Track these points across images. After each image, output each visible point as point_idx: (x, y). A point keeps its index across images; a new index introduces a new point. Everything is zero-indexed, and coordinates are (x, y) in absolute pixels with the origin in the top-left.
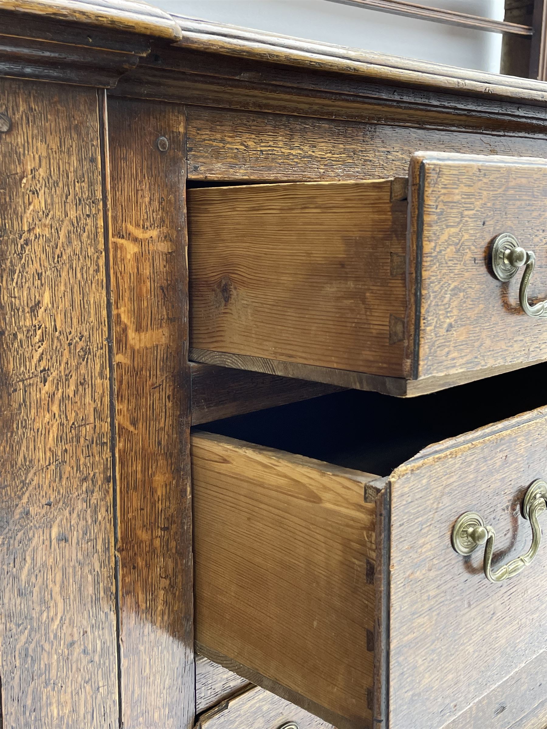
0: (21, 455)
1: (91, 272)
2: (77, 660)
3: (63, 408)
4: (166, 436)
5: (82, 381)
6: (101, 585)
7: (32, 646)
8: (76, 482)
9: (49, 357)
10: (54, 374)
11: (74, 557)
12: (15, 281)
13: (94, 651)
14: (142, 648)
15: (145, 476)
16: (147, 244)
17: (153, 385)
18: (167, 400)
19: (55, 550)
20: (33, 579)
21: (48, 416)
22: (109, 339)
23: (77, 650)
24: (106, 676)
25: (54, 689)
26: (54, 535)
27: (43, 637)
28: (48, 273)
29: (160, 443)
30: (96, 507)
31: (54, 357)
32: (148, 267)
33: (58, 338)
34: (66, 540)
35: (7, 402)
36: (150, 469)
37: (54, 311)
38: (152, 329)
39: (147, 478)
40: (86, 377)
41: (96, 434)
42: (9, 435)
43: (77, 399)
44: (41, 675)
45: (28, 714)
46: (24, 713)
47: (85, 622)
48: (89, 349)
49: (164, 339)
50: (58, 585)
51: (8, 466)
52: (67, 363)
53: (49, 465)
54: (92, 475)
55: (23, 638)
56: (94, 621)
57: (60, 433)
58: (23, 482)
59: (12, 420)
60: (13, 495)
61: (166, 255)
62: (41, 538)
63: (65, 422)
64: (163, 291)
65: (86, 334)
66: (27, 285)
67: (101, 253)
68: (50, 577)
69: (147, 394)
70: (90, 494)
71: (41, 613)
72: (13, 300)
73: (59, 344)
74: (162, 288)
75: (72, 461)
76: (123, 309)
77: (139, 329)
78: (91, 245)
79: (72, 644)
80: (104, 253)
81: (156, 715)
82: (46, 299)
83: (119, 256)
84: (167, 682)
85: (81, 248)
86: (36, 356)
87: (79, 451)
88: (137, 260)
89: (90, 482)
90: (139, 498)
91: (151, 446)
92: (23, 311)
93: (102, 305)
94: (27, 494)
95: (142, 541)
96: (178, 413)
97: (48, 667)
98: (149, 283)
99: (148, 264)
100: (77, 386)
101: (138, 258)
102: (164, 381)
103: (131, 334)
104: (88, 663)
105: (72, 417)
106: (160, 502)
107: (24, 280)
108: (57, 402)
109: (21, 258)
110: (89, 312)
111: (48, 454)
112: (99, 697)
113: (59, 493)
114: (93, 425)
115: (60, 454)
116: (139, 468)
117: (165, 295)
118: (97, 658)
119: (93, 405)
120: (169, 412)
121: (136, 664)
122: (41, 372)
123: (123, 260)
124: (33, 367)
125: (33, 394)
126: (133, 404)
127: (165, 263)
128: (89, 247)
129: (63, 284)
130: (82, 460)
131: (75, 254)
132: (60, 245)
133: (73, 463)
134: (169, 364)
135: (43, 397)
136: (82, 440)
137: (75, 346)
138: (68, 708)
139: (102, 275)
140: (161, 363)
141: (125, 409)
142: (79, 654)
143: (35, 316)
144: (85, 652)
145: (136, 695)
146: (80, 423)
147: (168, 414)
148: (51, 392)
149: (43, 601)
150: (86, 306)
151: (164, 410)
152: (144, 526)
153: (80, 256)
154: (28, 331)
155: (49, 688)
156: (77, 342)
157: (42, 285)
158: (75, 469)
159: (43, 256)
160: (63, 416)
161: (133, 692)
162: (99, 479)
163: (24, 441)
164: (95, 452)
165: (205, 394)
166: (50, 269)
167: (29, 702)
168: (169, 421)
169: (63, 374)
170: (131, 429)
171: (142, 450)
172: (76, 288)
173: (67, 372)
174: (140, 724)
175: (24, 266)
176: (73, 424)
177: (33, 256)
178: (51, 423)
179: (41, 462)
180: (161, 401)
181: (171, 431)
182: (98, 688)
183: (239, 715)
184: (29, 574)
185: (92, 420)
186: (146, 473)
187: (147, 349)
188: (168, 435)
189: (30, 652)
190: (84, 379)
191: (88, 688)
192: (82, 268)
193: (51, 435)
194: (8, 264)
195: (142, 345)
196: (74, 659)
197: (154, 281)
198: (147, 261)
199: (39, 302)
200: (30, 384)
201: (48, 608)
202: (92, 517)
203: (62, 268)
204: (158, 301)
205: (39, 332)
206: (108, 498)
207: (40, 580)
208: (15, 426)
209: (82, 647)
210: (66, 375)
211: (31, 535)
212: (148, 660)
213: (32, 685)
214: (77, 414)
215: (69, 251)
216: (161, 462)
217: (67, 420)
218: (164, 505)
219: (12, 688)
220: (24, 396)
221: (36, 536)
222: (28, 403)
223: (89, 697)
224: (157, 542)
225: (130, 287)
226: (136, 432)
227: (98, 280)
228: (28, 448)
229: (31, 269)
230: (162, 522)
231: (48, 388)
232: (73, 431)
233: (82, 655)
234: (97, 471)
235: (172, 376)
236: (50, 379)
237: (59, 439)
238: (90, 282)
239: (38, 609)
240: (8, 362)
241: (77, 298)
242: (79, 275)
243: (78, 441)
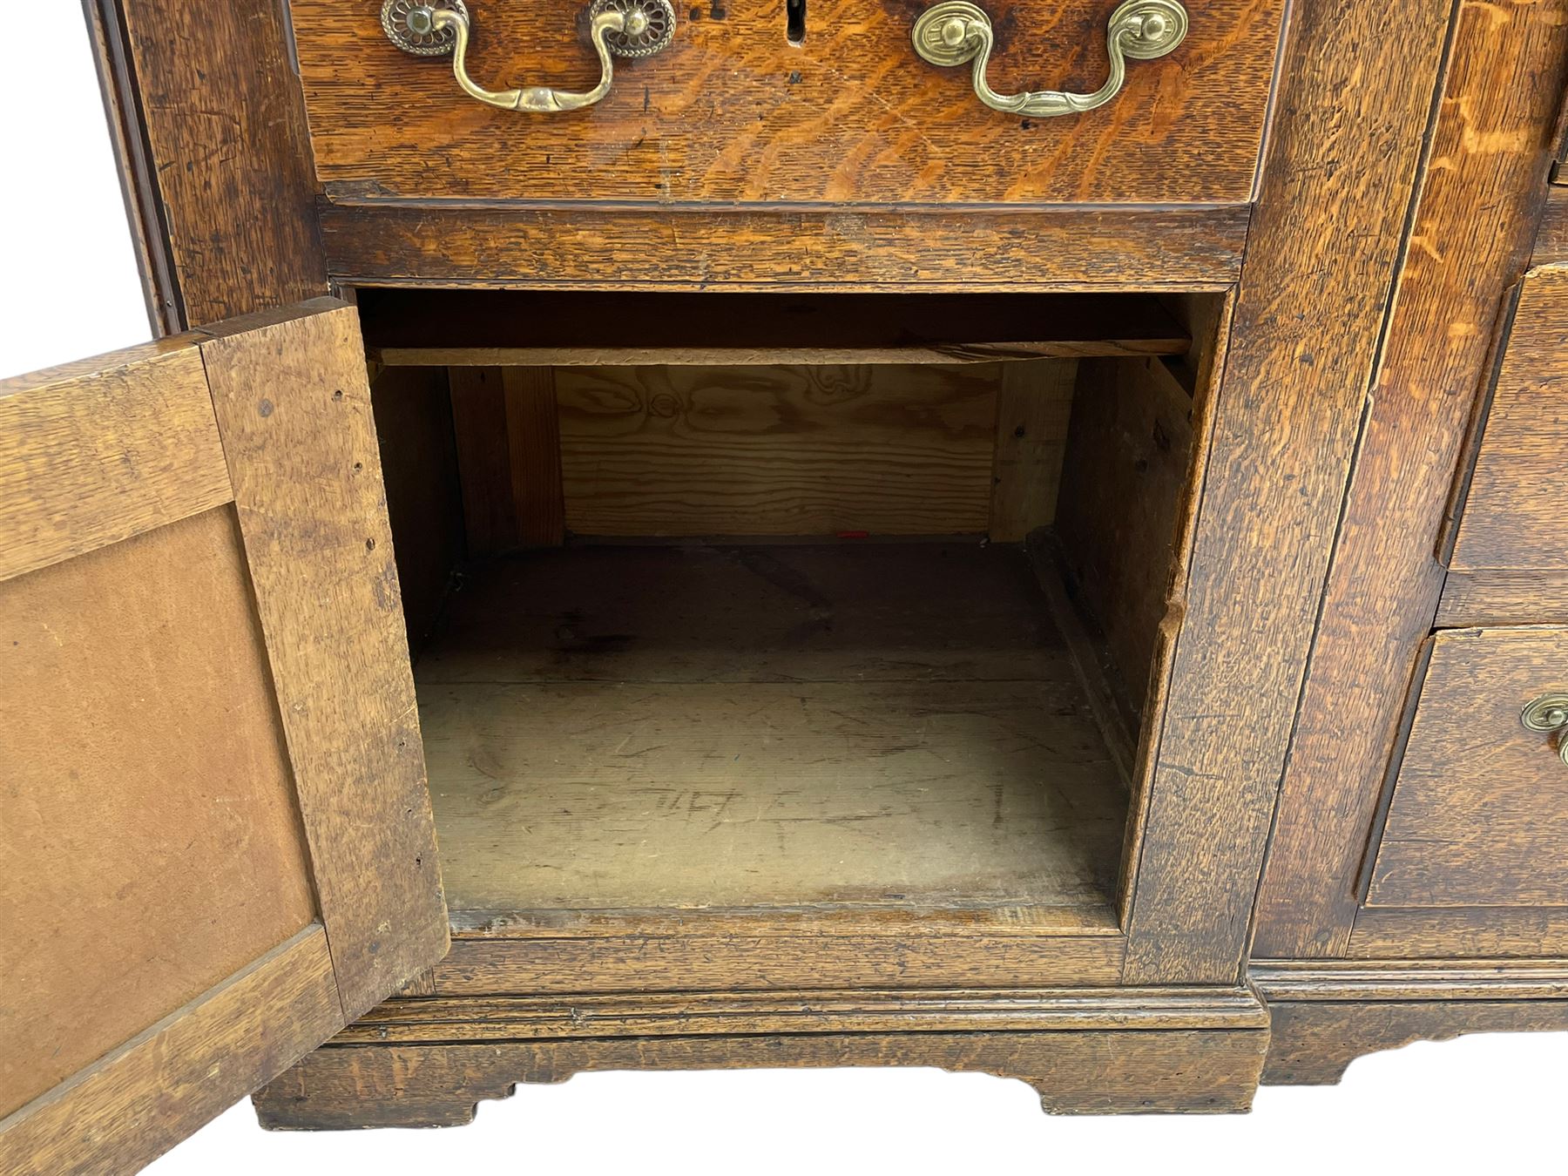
0: (1282, 255)
1: (1424, 46)
2: (1291, 497)
3: (1344, 210)
4: (1484, 276)
5: (1377, 182)
6: (1340, 426)
7: (1246, 463)
8: (1339, 301)
9: (1342, 147)
10: (1344, 168)
11: (1316, 382)
12: (1323, 51)
13: (1314, 494)
14: (1380, 522)
15: (1439, 320)
16: (1525, 11)
17: (1483, 204)
18: (1499, 228)
19: (1295, 370)
20: (1263, 393)
21: (1323, 216)
22: (1427, 136)
23: (1295, 485)
24: (1322, 527)
25: (1258, 516)
26: (1297, 354)
27: (1260, 459)
28: (1367, 44)
29: (1472, 283)
30: (1356, 336)
31: (1348, 149)
32: (1519, 44)
33: (1359, 125)
34: (1311, 364)
35: (1280, 192)
36: (1449, 312)
37: (1363, 92)
38: (1503, 131)
39: (1441, 322)
40: (1383, 178)
41: (1378, 250)
42: (1274, 230)
43: (1365, 203)
44: (1248, 496)
45: (1225, 529)
46: (1222, 527)
47: (1310, 460)
48: (1396, 144)
49: (1516, 145)
50: (1289, 409)
51: (1264, 266)
52: (1363, 157)
53: (1312, 273)
54: (1360, 296)
55: (1238, 452)
56: (1321, 463)
57: (1333, 239)
58: (1276, 285)
59: (1281, 214)
60: (1262, 297)
61: (1552, 28)
62: (1283, 352)
63: (1343, 228)
64: (1534, 79)
65: (1396, 124)
66: (1337, 57)
67: (1444, 22)
68: (1282, 396)
69: (1470, 215)
70: (1352, 318)
71: (1264, 433)
72: (1316, 74)
73: (1358, 133)
74: (1533, 75)
75: (1340, 276)
76: (1465, 98)
77: (1482, 127)
78: (1431, 11)
79: (1289, 478)
80: (1447, 23)
81: (1379, 604)
82: (1356, 77)
83: (1478, 26)
84: (1403, 573)
85: (1418, 15)
86: (1327, 144)
87: (1352, 265)
88: (1505, 34)
89: (1356, 305)
90: (1424, 345)
91: (1458, 284)
92: (1324, 88)
93: (1428, 89)
94: (1278, 301)
95: (1413, 398)
96: (1512, 248)
97: (1258, 492)
98: (1514, 67)
99: (1520, 40)
100: (1368, 187)
101: (1505, 31)
102: (1502, 203)
103: (1469, 133)
104: (1304, 504)
105: (1352, 223)
106: (1452, 357)
107: (1334, 51)
108: (1338, 203)
109: (1337, 24)
110: (1408, 98)
111: (1313, 261)
112: (1307, 544)
113: (1315, 308)
114: (1377, 238)
115: (1327, 264)
116: (1434, 308)
117: (1535, 84)
118: (1314, 504)
119: (1382, 215)
120: (1498, 245)
121: (1368, 537)
122: (1329, 163)
123: (1483, 32)
124: (1320, 157)
125: (1313, 188)
126: (1447, 224)
127: (1546, 40)
128: (1428, 14)
129: (1381, 59)
130: (1353, 276)
131: (1407, 22)
132: (1390, 9)
133: (1340, 278)
134: (1515, 179)
135: (1323, 194)
136: (1358, 253)
137: (1378, 138)
138: (1270, 541)
139: (1437, 52)
140: (1504, 177)
141: (1435, 229)
142: (1295, 491)
143: (1337, 95)
144: (1303, 491)
145: (1359, 572)
146: (1361, 232)
147: (1495, 246)
148: (1334, 188)
149: (1267, 421)
150: (1405, 89)
151: (1490, 241)
152: (1421, 381)
153: (1414, 25)
154: (1325, 113)
155: (1254, 513)
156: (1381, 133)
157: (1355, 58)
158: (1341, 285)
159: (1366, 23)
160: (1342, 221)
161: (1356, 566)
162: (1368, 304)
163: (1289, 240)
164: (1371, 270)
165: (1561, 230)
166: (1371, 39)
167: (1229, 518)
168: (1494, 257)
169: (1354, 169)
170: (1436, 256)
171: (1445, 285)
172: (1398, 64)
173: (1360, 168)
174: (1356, 605)
175: (1338, 35)
176: (1352, 232)
177: (1353, 21)
178: (1325, 225)
179: (1303, 268)
180: (1489, 228)
181: (1493, 270)
182: (1309, 536)
183: (1494, 653)
184: (1259, 388)
185: (1377, 231)
186: (1442, 317)
187: (1487, 155)
188: (1488, 275)
189: (1243, 468)
190: (1380, 180)
191: (1297, 530)
192: (1413, 40)
193: (1322, 239)
194: (1320, 30)
195: (1482, 149)
196: (1289, 495)
197: (1523, 64)
198: (1519, 36)
199: (1346, 79)
200: (1311, 176)
201: (1272, 429)
202: (1348, 345)
203: (1386, 39)
204: (1522, 92)
205: (1337, 116)
206: (1373, 330)
207: (1270, 396)
208: (1283, 221)
209: (1301, 485)
210: (1358, 172)
211: (1272, 345)
212: (1385, 538)
213: (1236, 502)
214: (1359, 221)
215: (1400, 17)
216: (1468, 307)
217: (1346, 225)
218: (1456, 363)
219: (1216, 497)
220: (1302, 187)
221: (1278, 348)
222: (1304, 198)
223: (1295, 541)
224: (1434, 406)
225: (1483, 71)
226: (1442, 262)
227: (1430, 57)
228: (1291, 249)
229: (1346, 38)
230: (1448, 383)
231: (1331, 183)
232: (1350, 240)
233: (1299, 494)
234: (1367, 293)
235: (1516, 198)
236: (1337, 173)
237: (1331, 246)
238: (1418, 59)
239: (1261, 426)
240: (1292, 147)
241: (1397, 77)
242: (1406, 49)
243: (1353, 254)
